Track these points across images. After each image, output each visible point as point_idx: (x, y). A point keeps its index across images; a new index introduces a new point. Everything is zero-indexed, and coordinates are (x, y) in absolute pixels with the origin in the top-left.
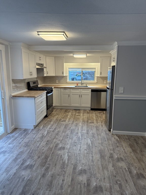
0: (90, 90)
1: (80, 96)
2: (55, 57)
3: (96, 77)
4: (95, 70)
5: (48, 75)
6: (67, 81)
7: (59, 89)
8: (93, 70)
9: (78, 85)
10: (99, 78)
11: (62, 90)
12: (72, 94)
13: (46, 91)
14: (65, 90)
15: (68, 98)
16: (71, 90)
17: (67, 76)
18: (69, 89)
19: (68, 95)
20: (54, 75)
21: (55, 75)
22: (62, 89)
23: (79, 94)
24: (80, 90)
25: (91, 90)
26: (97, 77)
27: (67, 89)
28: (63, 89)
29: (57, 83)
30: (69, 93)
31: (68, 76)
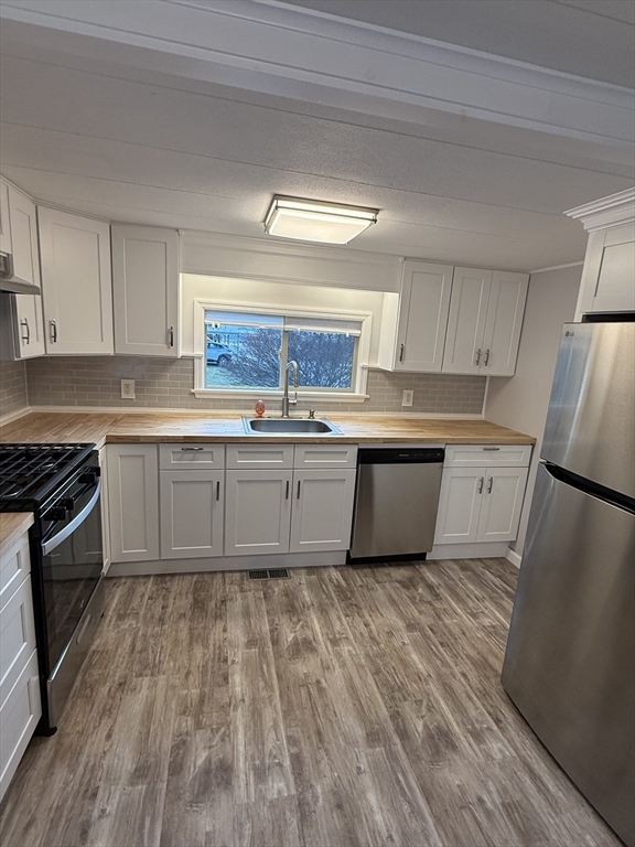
0: (353, 451)
1: (293, 491)
2: (113, 224)
3: (366, 372)
4: (355, 332)
5: (56, 350)
6: (197, 389)
7: (150, 452)
8: (348, 332)
9: (267, 413)
10: (379, 375)
11: (169, 456)
12: (239, 481)
13: (28, 520)
14: (189, 455)
15: (212, 507)
16: (233, 451)
17: (192, 359)
18: (218, 451)
19: (208, 491)
20: (106, 349)
21: (111, 352)
22: (166, 451)
23: (286, 476)
24: (288, 451)
25: (359, 450)
26: (370, 370)
27: (206, 448)
28: (178, 448)
29: (129, 403)
30: (218, 476)
31: (200, 358)
